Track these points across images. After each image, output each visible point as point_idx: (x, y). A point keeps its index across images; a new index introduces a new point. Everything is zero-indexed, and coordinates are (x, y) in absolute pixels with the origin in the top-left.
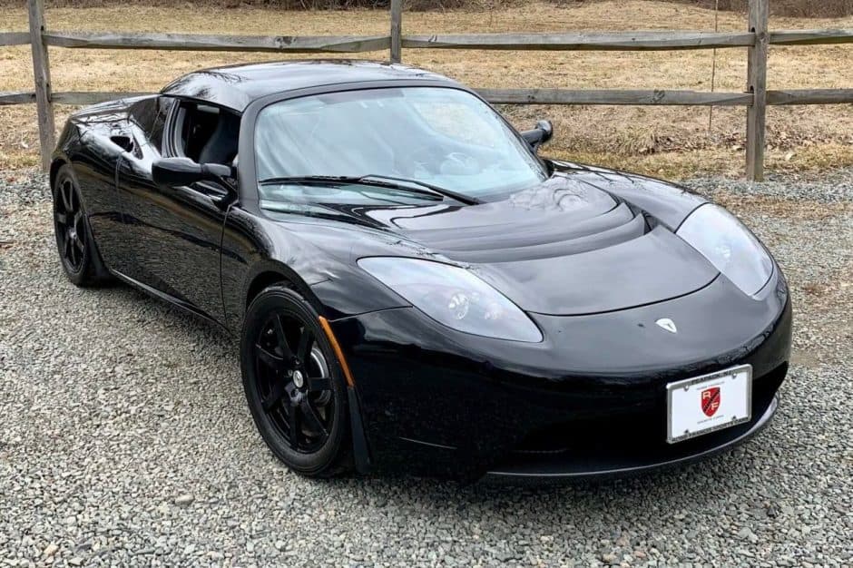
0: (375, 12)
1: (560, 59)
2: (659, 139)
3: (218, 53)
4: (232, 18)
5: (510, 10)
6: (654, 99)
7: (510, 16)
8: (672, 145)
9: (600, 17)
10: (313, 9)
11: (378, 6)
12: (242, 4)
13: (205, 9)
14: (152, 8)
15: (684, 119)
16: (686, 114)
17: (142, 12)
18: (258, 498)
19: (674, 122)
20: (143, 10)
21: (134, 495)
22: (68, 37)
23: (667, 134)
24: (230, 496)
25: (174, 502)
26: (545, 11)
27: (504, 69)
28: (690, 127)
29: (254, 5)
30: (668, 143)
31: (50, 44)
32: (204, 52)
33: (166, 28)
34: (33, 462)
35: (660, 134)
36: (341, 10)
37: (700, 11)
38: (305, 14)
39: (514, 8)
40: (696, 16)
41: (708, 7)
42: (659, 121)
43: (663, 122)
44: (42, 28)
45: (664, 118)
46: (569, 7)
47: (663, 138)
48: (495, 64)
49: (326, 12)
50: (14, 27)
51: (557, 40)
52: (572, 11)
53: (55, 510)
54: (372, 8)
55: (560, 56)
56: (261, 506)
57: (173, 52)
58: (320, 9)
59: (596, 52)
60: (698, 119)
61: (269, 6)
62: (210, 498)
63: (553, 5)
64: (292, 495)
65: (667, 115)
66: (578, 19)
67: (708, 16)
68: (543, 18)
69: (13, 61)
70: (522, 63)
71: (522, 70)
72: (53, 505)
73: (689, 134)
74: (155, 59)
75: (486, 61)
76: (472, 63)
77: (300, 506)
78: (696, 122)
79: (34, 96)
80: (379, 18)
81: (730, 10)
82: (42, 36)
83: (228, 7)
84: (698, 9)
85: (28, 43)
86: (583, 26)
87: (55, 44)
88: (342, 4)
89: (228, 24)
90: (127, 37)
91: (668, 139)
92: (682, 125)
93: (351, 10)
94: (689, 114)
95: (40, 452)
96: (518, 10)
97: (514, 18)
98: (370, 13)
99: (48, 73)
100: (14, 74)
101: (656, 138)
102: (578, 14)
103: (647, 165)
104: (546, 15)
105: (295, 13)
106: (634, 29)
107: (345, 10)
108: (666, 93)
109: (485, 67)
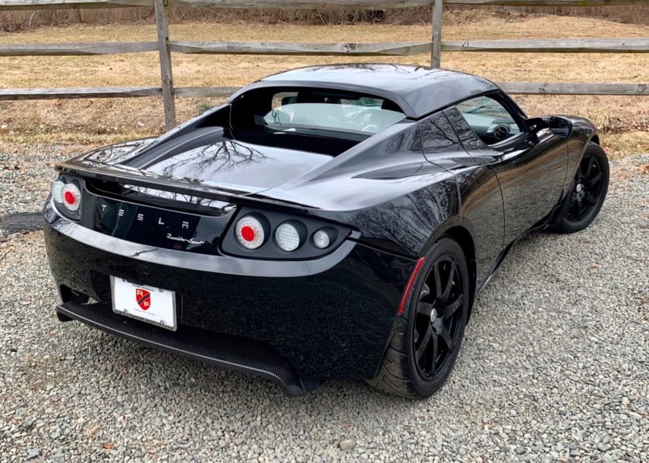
0: (374, 26)
1: (521, 59)
2: (611, 120)
3: (269, 56)
4: (273, 31)
5: (472, 24)
6: (638, 91)
7: (473, 28)
8: (622, 123)
9: (539, 28)
10: (330, 24)
11: (376, 21)
12: (279, 21)
13: (253, 25)
14: (216, 24)
15: (629, 104)
16: (630, 100)
17: (209, 27)
18: (411, 444)
19: (622, 106)
20: (210, 26)
21: (302, 438)
22: (187, 45)
23: (617, 115)
24: (386, 441)
25: (339, 446)
26: (498, 25)
27: (482, 67)
28: (634, 111)
29: (288, 21)
30: (618, 122)
31: (173, 51)
32: (260, 56)
33: (228, 38)
34: (210, 403)
35: (612, 115)
36: (349, 24)
37: (611, 24)
38: (324, 28)
39: (475, 22)
40: (609, 28)
41: (615, 21)
42: (611, 106)
43: (614, 106)
44: (167, 39)
45: (614, 103)
46: (515, 21)
47: (614, 118)
48: (474, 63)
49: (338, 26)
50: (121, 39)
51: (563, 45)
52: (518, 24)
53: (238, 452)
54: (372, 23)
55: (521, 57)
56: (416, 452)
57: (237, 55)
58: (335, 24)
59: (545, 54)
60: (638, 104)
61: (298, 22)
62: (369, 443)
63: (504, 20)
64: (440, 442)
65: (616, 101)
66: (523, 30)
67: (617, 27)
68: (498, 29)
69: (125, 63)
70: (495, 62)
71: (497, 68)
72: (235, 447)
73: (633, 115)
74: (225, 61)
75: (467, 61)
76: (457, 62)
77: (450, 453)
78: (638, 106)
79: (161, 90)
80: (379, 30)
81: (632, 23)
82: (167, 45)
83: (270, 23)
84: (609, 22)
85: (156, 50)
86: (528, 35)
87: (176, 51)
88: (350, 21)
89: (271, 36)
90: (231, 45)
91: (618, 120)
92: (628, 108)
93: (357, 25)
94: (632, 101)
95: (213, 393)
96: (478, 23)
97: (476, 29)
98: (371, 27)
99: (171, 72)
100: (127, 72)
101: (609, 118)
102: (522, 27)
103: (627, 141)
104: (499, 28)
105: (317, 27)
106: (566, 37)
107: (353, 24)
108: (647, 86)
109: (468, 65)
